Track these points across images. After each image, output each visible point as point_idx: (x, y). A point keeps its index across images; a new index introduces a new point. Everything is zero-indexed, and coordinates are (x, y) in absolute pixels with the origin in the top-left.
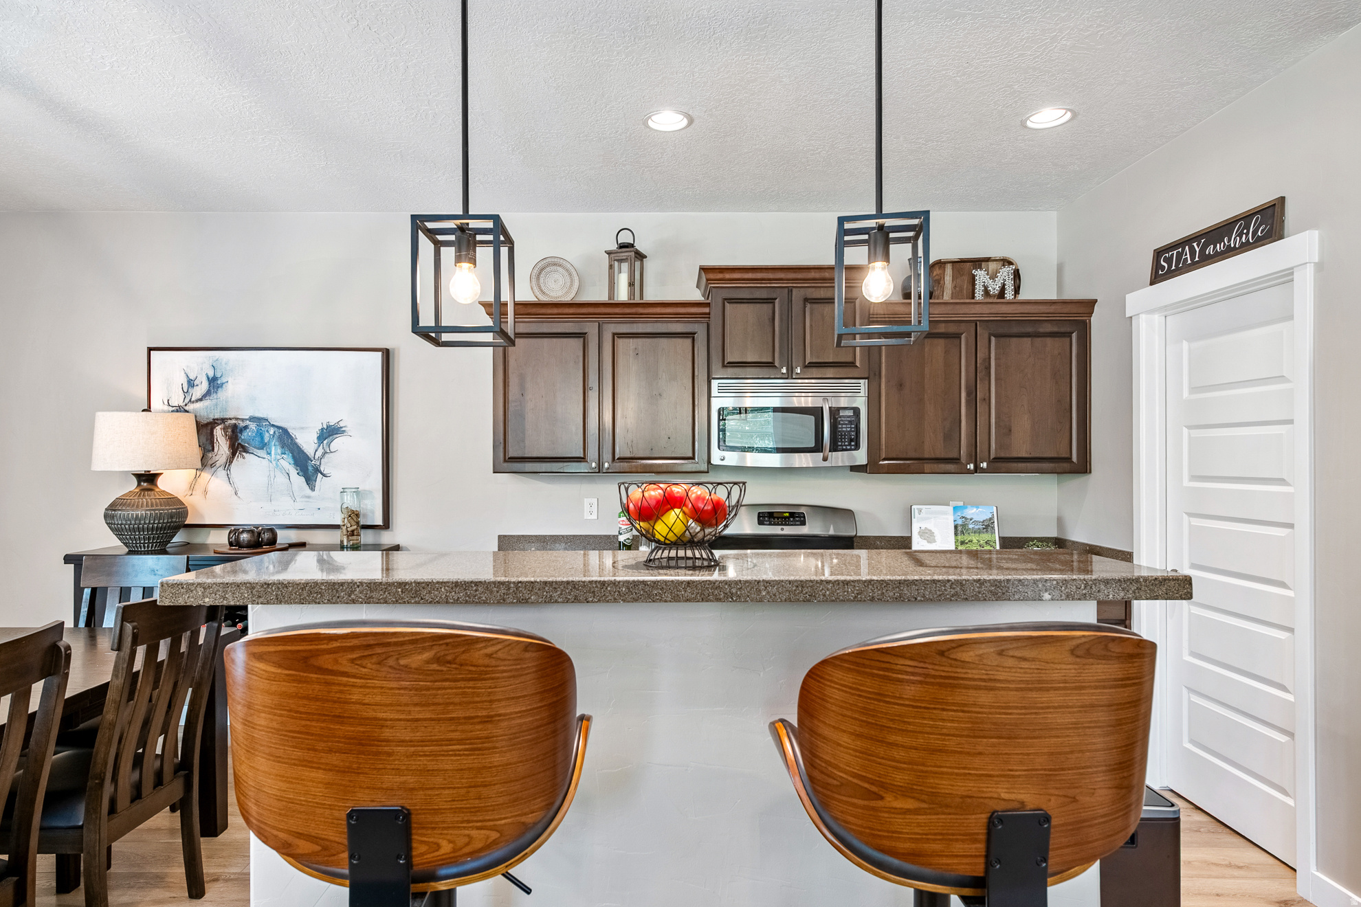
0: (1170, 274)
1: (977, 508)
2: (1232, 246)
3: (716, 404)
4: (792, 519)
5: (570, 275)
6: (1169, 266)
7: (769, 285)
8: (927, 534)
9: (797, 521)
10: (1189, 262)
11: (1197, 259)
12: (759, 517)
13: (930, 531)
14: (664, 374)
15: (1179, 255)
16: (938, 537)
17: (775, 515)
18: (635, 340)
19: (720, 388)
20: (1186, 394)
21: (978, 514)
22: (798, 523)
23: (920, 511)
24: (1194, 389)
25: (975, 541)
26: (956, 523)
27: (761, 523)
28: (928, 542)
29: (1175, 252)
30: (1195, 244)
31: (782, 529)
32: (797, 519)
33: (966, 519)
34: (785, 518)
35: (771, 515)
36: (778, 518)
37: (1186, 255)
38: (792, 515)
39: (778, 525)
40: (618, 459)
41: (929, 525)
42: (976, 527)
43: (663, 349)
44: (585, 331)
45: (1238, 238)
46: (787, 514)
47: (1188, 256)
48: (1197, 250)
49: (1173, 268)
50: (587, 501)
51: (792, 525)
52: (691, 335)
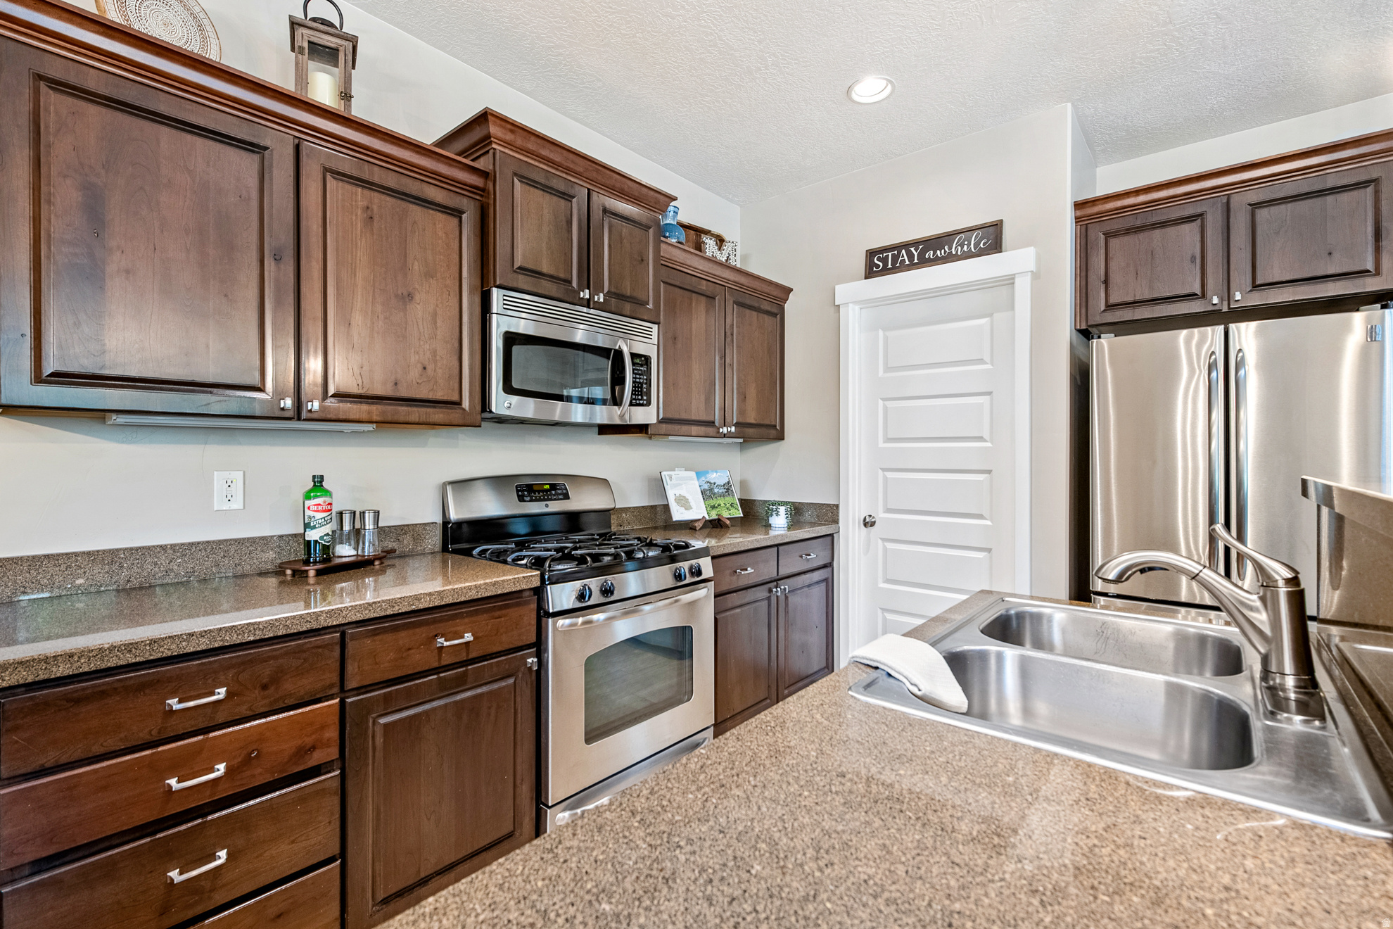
0: (885, 271)
1: (717, 472)
2: (954, 253)
3: (500, 325)
4: (553, 492)
5: (200, 27)
6: (885, 264)
7: (564, 175)
8: (682, 501)
9: (560, 494)
10: (907, 262)
11: (916, 261)
12: (518, 491)
13: (684, 497)
14: (416, 263)
15: (895, 258)
16: (693, 504)
17: (535, 488)
18: (367, 192)
19: (505, 302)
20: (881, 373)
21: (719, 478)
22: (561, 497)
23: (670, 477)
24: (888, 369)
25: (723, 505)
26: (702, 488)
27: (521, 499)
28: (686, 509)
29: (890, 254)
30: (912, 249)
31: (547, 506)
32: (559, 491)
33: (711, 483)
34: (546, 491)
35: (530, 488)
36: (539, 492)
37: (903, 256)
38: (553, 487)
39: (540, 500)
40: (333, 396)
41: (682, 491)
42: (720, 491)
43: (415, 222)
44: (262, 143)
45: (959, 248)
46: (547, 487)
47: (906, 257)
48: (916, 254)
49: (890, 266)
50: (218, 478)
51: (555, 500)
52: (457, 213)
